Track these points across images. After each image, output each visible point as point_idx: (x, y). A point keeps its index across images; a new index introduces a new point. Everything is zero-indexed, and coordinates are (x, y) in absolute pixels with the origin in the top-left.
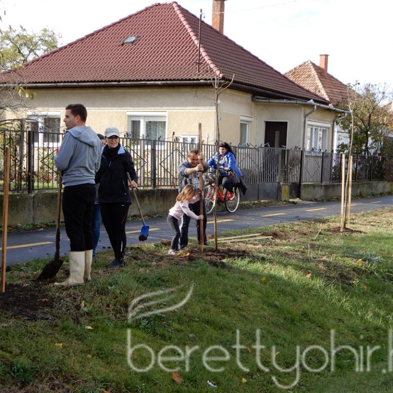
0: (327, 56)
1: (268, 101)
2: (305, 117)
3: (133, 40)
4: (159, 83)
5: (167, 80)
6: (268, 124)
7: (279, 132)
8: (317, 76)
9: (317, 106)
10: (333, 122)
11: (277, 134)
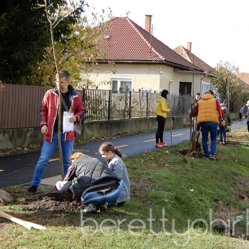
0: (191, 43)
1: (182, 71)
2: (201, 80)
3: (108, 38)
4: (130, 61)
5: (134, 60)
6: (181, 83)
7: (187, 87)
8: (186, 55)
9: (208, 75)
10: (211, 82)
11: (186, 88)
